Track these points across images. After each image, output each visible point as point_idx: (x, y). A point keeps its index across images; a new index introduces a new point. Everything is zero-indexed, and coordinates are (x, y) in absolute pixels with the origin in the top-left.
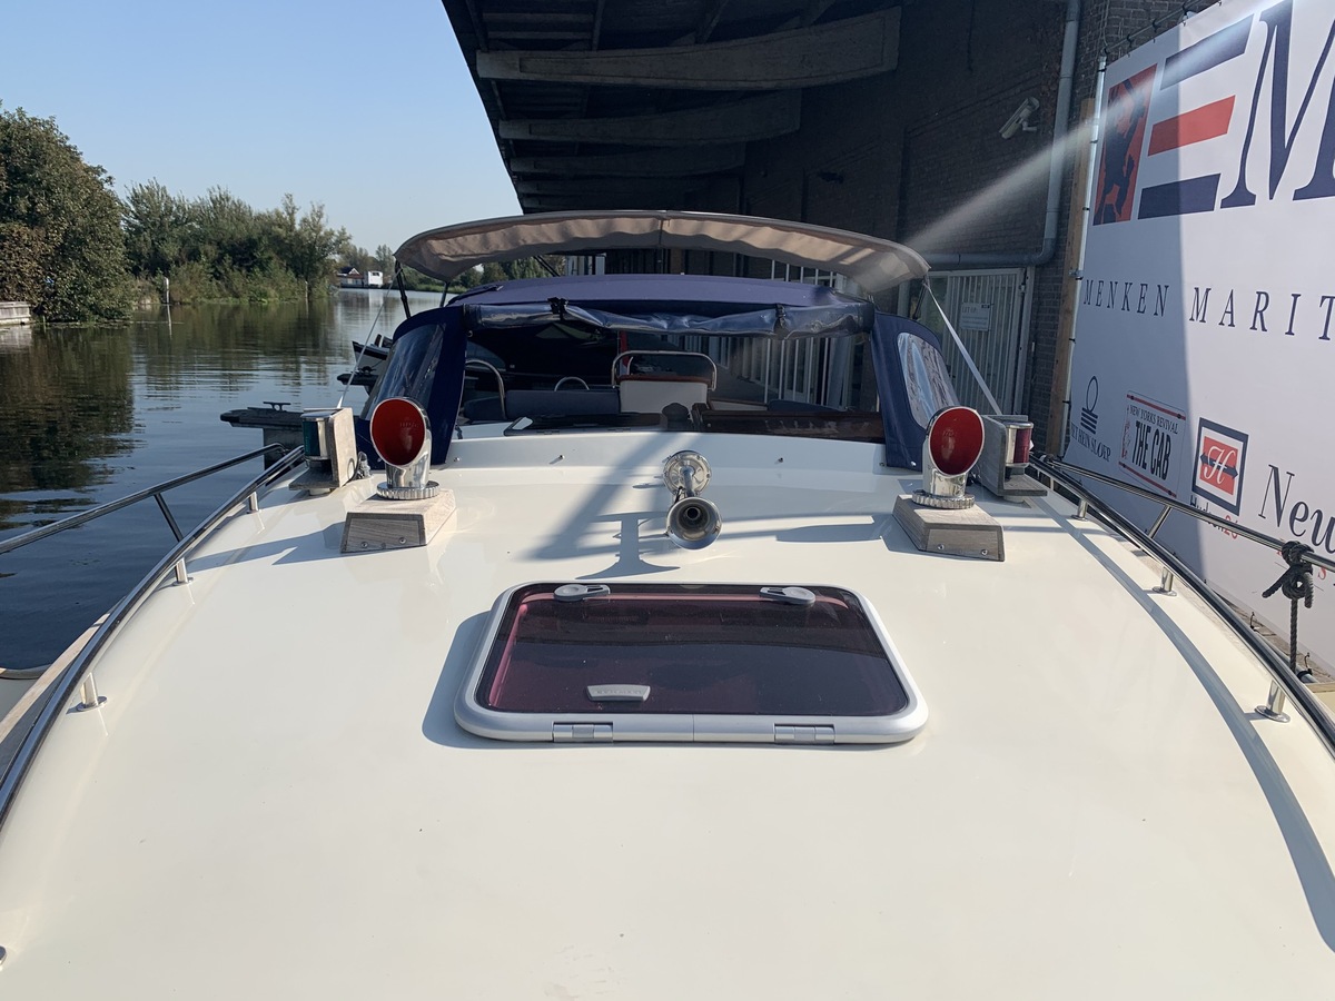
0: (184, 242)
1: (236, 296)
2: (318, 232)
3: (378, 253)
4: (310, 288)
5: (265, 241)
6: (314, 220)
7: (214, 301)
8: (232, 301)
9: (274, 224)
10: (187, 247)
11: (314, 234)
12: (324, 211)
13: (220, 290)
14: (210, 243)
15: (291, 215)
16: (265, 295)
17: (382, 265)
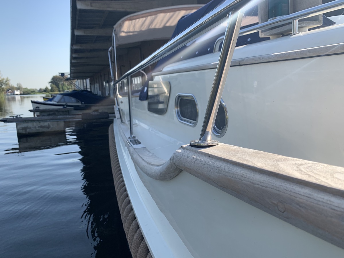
3: (17, 85)
17: (18, 89)
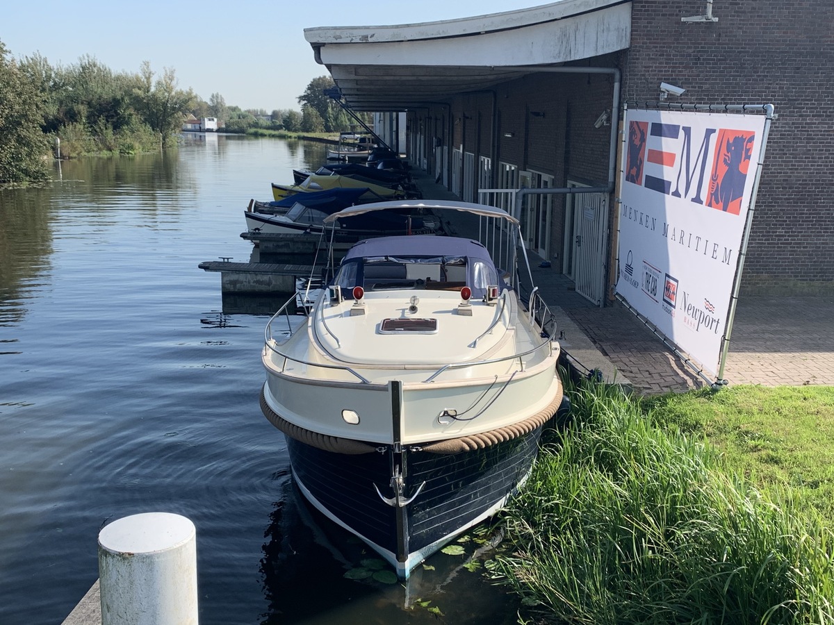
0: (61, 103)
1: (110, 149)
2: (170, 93)
3: (212, 100)
4: (164, 139)
5: (127, 100)
6: (167, 83)
7: (92, 154)
8: (105, 154)
9: (134, 87)
10: (64, 108)
11: (166, 94)
12: (175, 75)
13: (97, 145)
14: (82, 103)
15: (148, 79)
16: (131, 147)
17: (214, 110)
